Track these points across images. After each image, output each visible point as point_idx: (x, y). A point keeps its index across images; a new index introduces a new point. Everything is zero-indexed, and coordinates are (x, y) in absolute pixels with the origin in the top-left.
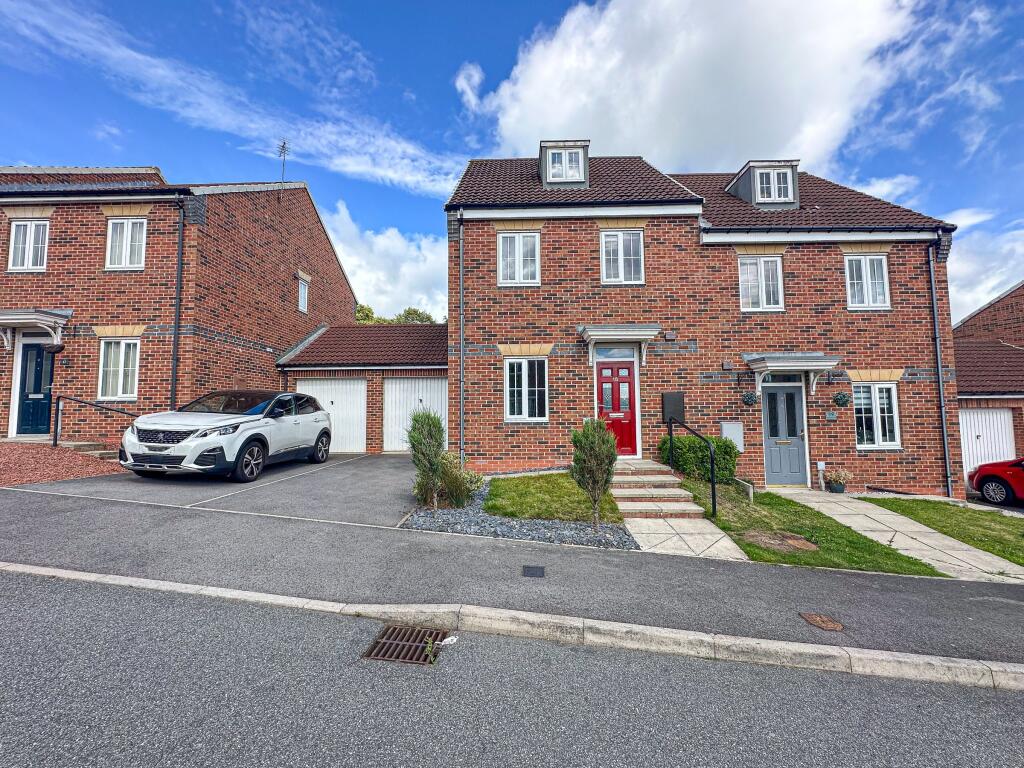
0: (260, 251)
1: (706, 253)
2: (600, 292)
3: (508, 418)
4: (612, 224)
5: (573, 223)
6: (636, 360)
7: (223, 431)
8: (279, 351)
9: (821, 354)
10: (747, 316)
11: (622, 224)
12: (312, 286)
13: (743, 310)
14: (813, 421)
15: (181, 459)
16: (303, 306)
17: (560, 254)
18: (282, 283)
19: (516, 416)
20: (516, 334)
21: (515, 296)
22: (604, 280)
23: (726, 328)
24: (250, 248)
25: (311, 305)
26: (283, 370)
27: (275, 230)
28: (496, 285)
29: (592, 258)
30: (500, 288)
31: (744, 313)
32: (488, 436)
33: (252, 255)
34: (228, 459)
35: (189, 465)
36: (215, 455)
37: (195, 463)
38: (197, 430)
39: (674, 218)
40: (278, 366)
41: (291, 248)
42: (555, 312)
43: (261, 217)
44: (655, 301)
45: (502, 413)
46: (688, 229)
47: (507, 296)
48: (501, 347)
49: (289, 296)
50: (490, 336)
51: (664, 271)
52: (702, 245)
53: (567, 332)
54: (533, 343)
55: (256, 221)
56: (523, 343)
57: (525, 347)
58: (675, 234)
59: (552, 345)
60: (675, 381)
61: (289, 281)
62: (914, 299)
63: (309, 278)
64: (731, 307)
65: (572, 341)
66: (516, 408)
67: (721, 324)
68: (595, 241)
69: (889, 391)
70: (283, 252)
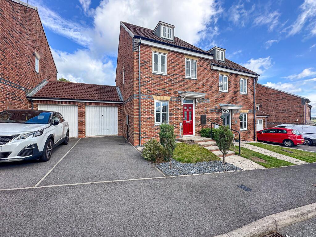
0: (16, 35)
1: (212, 72)
2: (185, 80)
3: (156, 123)
4: (189, 57)
5: (177, 54)
6: (194, 104)
7: (35, 134)
8: (28, 90)
9: (235, 105)
10: (221, 93)
11: (191, 58)
12: (40, 60)
13: (220, 91)
14: (233, 123)
15: (9, 153)
16: (37, 70)
17: (173, 64)
18: (28, 56)
19: (158, 122)
20: (159, 92)
21: (159, 78)
22: (186, 77)
23: (216, 96)
24: (11, 32)
25: (41, 70)
26: (31, 100)
27: (24, 27)
28: (152, 72)
29: (183, 68)
30: (153, 74)
31: (220, 92)
32: (149, 130)
33: (13, 37)
34: (40, 151)
35: (14, 157)
36: (32, 149)
37: (18, 155)
38: (18, 135)
39: (205, 59)
40: (28, 97)
41: (32, 39)
42: (171, 86)
43: (16, 17)
44: (199, 85)
45: (154, 121)
46: (208, 63)
47: (156, 77)
48: (154, 96)
49: (31, 63)
50: (150, 92)
51: (202, 76)
52: (211, 70)
53: (175, 93)
54: (165, 96)
55: (14, 18)
56: (161, 95)
57: (162, 97)
58: (205, 64)
59: (170, 97)
60: (204, 111)
61: (31, 56)
62: (251, 92)
63: (39, 57)
64: (217, 89)
65: (177, 96)
66: (158, 120)
67: (215, 95)
68: (183, 62)
69: (246, 115)
70: (28, 40)
